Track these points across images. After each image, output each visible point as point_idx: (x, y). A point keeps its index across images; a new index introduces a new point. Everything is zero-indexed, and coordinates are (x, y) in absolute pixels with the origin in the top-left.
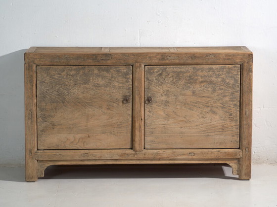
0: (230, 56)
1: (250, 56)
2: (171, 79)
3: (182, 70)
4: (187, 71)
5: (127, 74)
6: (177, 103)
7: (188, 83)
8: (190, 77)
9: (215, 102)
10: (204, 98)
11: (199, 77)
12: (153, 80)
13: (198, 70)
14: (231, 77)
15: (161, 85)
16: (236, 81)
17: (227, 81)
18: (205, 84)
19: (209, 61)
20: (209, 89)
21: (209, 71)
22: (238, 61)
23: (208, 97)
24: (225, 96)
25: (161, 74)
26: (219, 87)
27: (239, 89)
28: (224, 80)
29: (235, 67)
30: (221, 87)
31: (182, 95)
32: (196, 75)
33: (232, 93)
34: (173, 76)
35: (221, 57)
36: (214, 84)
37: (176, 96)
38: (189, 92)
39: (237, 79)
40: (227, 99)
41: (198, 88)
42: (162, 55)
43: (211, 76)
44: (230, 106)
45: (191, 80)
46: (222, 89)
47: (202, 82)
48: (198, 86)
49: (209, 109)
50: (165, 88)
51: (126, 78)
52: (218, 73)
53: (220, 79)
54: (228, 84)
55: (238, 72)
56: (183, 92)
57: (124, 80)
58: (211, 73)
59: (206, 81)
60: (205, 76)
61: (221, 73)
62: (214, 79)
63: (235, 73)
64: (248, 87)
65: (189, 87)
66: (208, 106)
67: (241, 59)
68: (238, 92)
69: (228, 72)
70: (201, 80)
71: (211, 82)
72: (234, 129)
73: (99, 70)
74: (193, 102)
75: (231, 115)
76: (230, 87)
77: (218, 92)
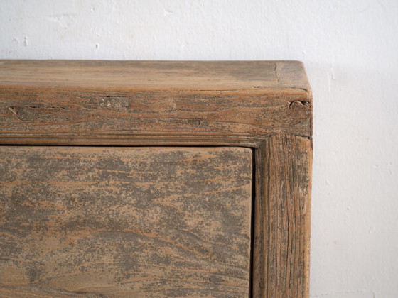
0: (202, 107)
1: (301, 107)
8: (16, 199)
11: (59, 204)
13: (56, 168)
14: (210, 206)
16: (231, 222)
17: (191, 223)
18: (86, 234)
19: (105, 129)
20: (107, 259)
21: (104, 176)
22: (239, 128)
27: (244, 261)
28: (173, 219)
29: (227, 157)
30: (164, 251)
32: (45, 192)
35: (162, 111)
36: (132, 236)
38: (12, 271)
39: (237, 213)
43: (117, 200)
46: (167, 260)
47: (72, 225)
48: (52, 242)
52: (146, 185)
53: (154, 215)
54: (196, 234)
55: (240, 181)
58: (113, 185)
59: (90, 223)
60: (85, 197)
61: (159, 185)
62: (127, 211)
63: (229, 186)
64: (286, 255)
65: (13, 248)
67: (257, 122)
68: (240, 275)
69: (196, 183)
70: (67, 215)
71: (115, 228)
76: (204, 251)
77: (148, 272)
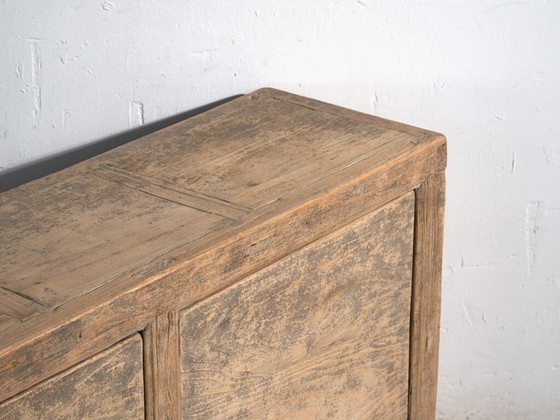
1: (442, 150)
2: (253, 326)
3: (283, 276)
4: (296, 275)
5: (128, 373)
6: (268, 404)
7: (296, 317)
8: (301, 291)
9: (359, 347)
10: (334, 349)
11: (323, 282)
12: (204, 355)
13: (322, 256)
14: (394, 244)
15: (225, 363)
16: (405, 249)
17: (387, 260)
18: (337, 297)
21: (346, 249)
23: (343, 340)
24: (381, 314)
25: (225, 324)
26: (367, 293)
27: (409, 273)
28: (379, 264)
29: (403, 202)
30: (376, 287)
31: (282, 368)
32: (316, 277)
33: (397, 295)
34: (257, 314)
36: (359, 286)
37: (266, 381)
38: (298, 350)
39: (407, 241)
40: (385, 320)
41: (319, 319)
42: (233, 250)
43: (352, 263)
44: (389, 343)
45: (305, 303)
46: (375, 294)
48: (320, 314)
49: (344, 378)
50: (237, 367)
51: (124, 393)
52: (366, 244)
53: (370, 264)
54: (388, 268)
55: (409, 216)
56: (285, 356)
57: (121, 402)
58: (350, 253)
59: (339, 288)
60: (336, 270)
61: (372, 240)
62: (357, 268)
63: (404, 223)
65: (299, 330)
66: (342, 371)
67: (424, 169)
68: (407, 285)
69: (389, 229)
70: (326, 291)
71: (351, 285)
72: (398, 409)
73: (37, 407)
74: (308, 379)
75: (391, 368)
76: (392, 277)
77: (366, 308)
